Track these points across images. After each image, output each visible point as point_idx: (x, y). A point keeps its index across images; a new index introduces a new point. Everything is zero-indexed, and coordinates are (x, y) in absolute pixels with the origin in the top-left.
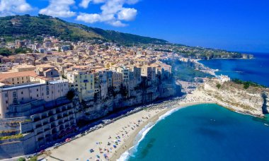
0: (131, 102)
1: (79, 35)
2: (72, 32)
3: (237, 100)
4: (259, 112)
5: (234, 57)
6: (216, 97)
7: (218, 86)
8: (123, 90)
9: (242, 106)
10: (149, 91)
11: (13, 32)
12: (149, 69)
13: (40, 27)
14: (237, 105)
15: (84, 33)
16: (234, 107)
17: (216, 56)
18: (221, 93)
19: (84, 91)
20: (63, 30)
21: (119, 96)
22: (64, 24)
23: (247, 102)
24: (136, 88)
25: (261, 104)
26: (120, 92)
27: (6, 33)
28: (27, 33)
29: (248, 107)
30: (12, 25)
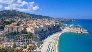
0: (52, 32)
1: (25, 16)
2: (23, 15)
3: (75, 30)
4: (80, 32)
5: (70, 21)
6: (70, 30)
7: (70, 28)
8: (51, 29)
9: (76, 31)
10: (55, 29)
11: (5, 16)
12: (55, 24)
13: (13, 14)
14: (75, 31)
15: (27, 15)
16: (74, 32)
17: (65, 21)
18: (71, 29)
19: (44, 29)
20: (20, 14)
21: (50, 31)
22: (20, 13)
23: (77, 30)
24: (53, 29)
25: (80, 30)
26: (50, 30)
27: (3, 16)
28: (9, 16)
29: (77, 32)
30: (4, 13)
